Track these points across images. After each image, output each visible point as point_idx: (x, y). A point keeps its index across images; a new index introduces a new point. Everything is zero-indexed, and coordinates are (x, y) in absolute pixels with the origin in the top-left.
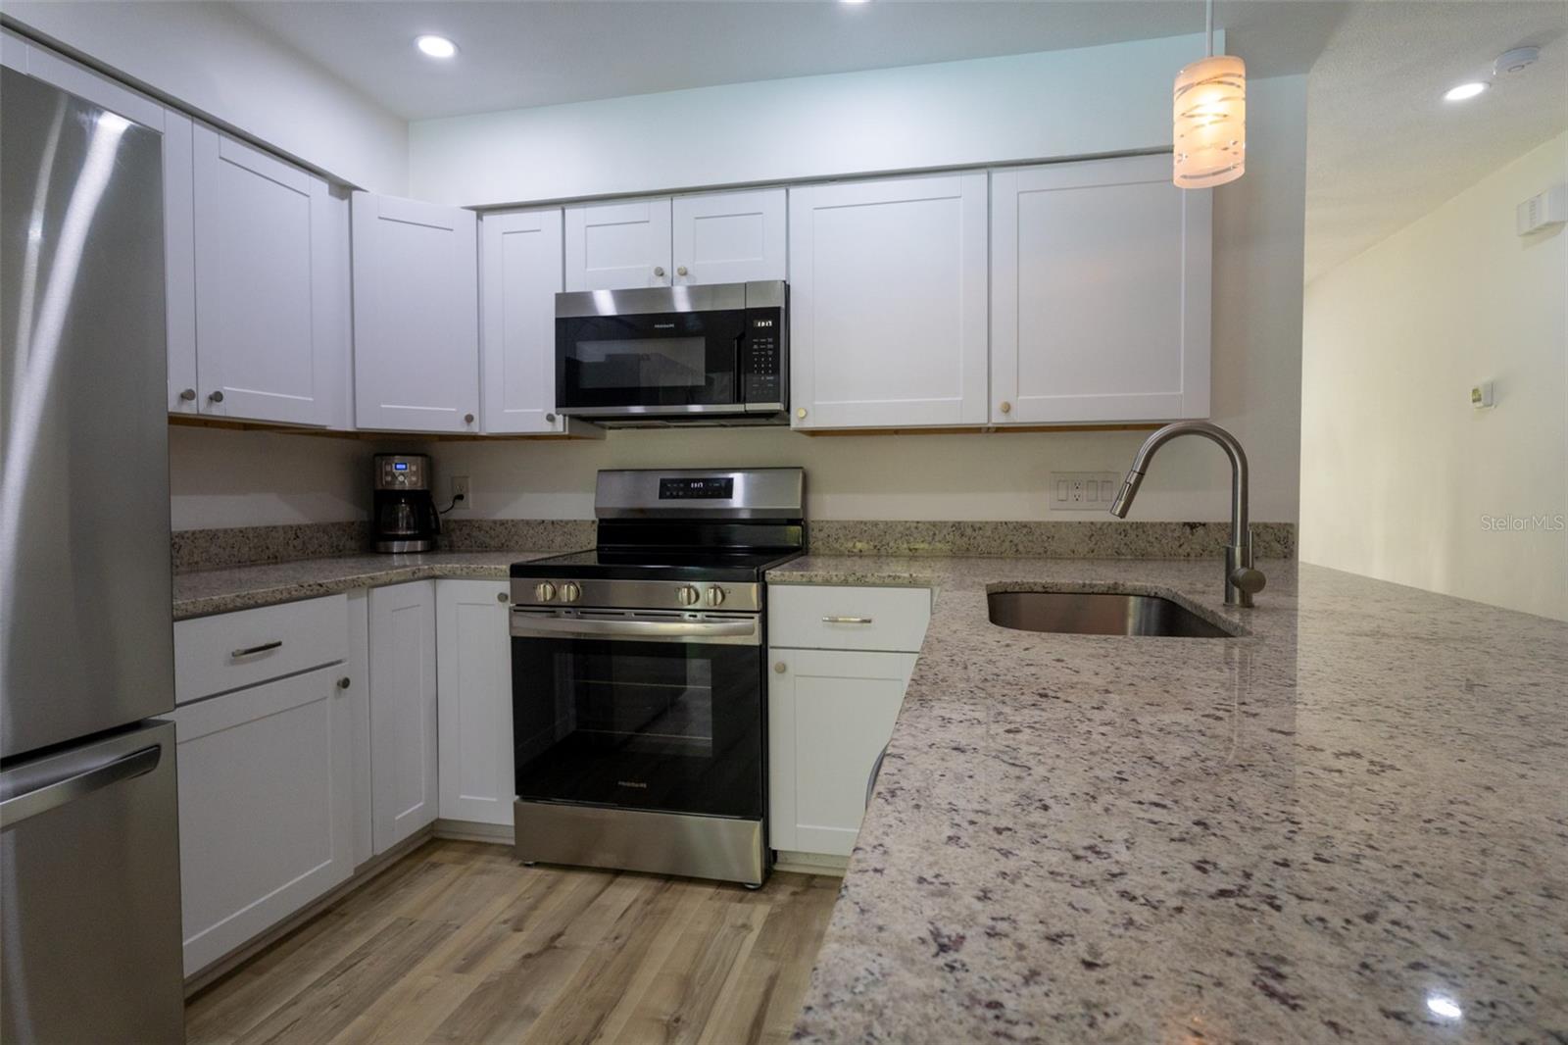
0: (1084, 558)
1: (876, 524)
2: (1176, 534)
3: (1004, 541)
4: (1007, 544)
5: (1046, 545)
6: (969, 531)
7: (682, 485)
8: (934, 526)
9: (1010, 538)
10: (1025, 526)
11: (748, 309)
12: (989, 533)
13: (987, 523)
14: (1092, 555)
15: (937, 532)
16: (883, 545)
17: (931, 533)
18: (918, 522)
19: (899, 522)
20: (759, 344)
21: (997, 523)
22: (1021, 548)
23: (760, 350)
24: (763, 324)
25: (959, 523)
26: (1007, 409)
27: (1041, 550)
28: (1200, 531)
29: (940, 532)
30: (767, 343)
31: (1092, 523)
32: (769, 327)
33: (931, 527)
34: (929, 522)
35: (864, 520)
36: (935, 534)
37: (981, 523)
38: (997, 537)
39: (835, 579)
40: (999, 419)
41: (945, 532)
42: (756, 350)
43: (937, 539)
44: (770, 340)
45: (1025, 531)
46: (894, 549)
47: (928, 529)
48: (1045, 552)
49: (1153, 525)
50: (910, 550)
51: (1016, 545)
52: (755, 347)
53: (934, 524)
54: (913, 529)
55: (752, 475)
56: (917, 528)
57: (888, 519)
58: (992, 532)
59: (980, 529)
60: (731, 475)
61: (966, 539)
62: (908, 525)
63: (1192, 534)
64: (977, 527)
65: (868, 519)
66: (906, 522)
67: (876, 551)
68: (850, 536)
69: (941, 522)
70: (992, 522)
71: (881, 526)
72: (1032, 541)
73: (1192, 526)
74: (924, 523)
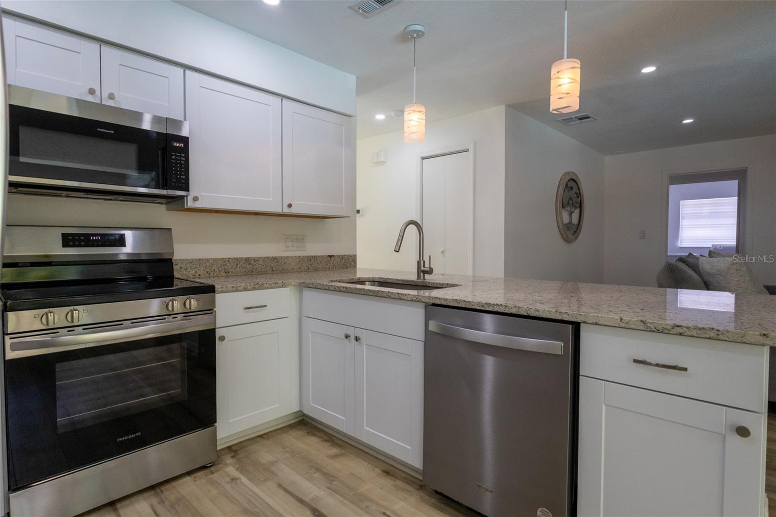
0: (297, 272)
1: (208, 260)
2: (326, 260)
3: (267, 266)
4: (268, 267)
5: (284, 266)
6: (253, 262)
7: (82, 238)
8: (237, 260)
9: (270, 264)
10: (276, 259)
11: (169, 134)
12: (261, 263)
13: (260, 258)
14: (299, 270)
15: (238, 263)
16: (212, 271)
17: (236, 264)
18: (229, 259)
19: (220, 259)
20: (176, 156)
21: (264, 258)
22: (274, 269)
23: (176, 159)
24: (178, 145)
25: (248, 258)
26: (290, 206)
27: (282, 269)
28: (333, 258)
29: (240, 263)
30: (181, 156)
31: (300, 256)
32: (181, 147)
33: (236, 261)
34: (235, 258)
35: (202, 258)
36: (237, 264)
37: (258, 258)
38: (264, 264)
39: (249, 287)
40: (286, 210)
41: (242, 263)
42: (173, 159)
43: (238, 267)
44: (183, 155)
45: (275, 261)
46: (218, 273)
47: (234, 262)
48: (283, 270)
49: (319, 256)
50: (226, 273)
51: (272, 268)
52: (173, 157)
53: (237, 259)
54: (227, 262)
55: (138, 232)
56: (229, 261)
57: (214, 258)
58: (263, 262)
59: (257, 261)
60: (123, 232)
61: (251, 266)
62: (224, 260)
63: (330, 260)
64: (256, 260)
65: (203, 258)
66: (223, 258)
67: (208, 274)
68: (193, 267)
69: (240, 258)
70: (262, 257)
71: (211, 261)
72: (278, 265)
73: (330, 256)
74: (232, 259)
